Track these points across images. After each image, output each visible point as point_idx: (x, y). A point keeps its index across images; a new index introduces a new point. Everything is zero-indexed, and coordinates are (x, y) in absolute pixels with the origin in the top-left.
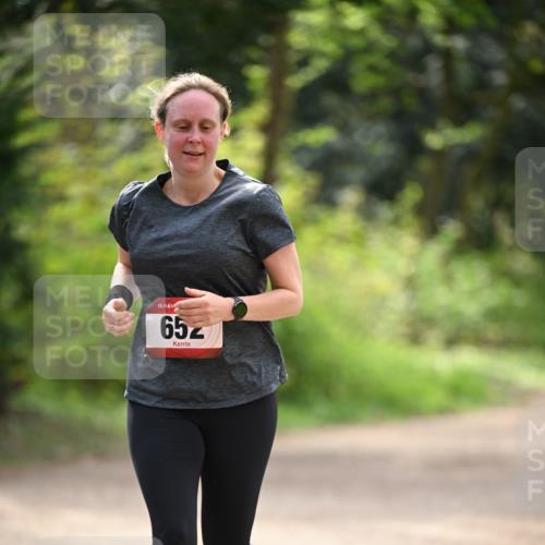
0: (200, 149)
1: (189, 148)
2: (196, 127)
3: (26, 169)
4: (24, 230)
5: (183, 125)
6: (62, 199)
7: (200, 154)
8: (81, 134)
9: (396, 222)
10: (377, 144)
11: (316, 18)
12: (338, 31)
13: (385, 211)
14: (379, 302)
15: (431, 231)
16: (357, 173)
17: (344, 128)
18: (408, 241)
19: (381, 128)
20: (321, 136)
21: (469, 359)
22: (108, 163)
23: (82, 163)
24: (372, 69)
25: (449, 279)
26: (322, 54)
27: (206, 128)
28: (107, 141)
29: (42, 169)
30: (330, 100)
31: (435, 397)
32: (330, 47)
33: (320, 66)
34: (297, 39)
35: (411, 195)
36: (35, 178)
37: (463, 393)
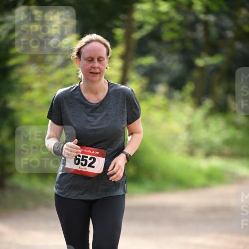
0: (98, 71)
1: (93, 71)
2: (96, 60)
3: (13, 76)
4: (12, 104)
5: (90, 59)
6: (30, 89)
7: (98, 73)
8: (38, 60)
9: (182, 100)
10: (174, 64)
11: (146, 7)
12: (156, 12)
13: (177, 95)
14: (175, 136)
15: (198, 104)
16: (165, 78)
17: (159, 57)
18: (188, 108)
19: (176, 57)
20: (148, 60)
21: (216, 162)
22: (51, 73)
23: (39, 73)
24: (172, 30)
25: (207, 126)
26: (149, 24)
27: (100, 61)
28: (50, 63)
29: (21, 75)
30: (153, 44)
31: (200, 180)
32: (152, 20)
33: (148, 29)
34: (138, 16)
35: (190, 87)
36: (17, 80)
37: (213, 178)
